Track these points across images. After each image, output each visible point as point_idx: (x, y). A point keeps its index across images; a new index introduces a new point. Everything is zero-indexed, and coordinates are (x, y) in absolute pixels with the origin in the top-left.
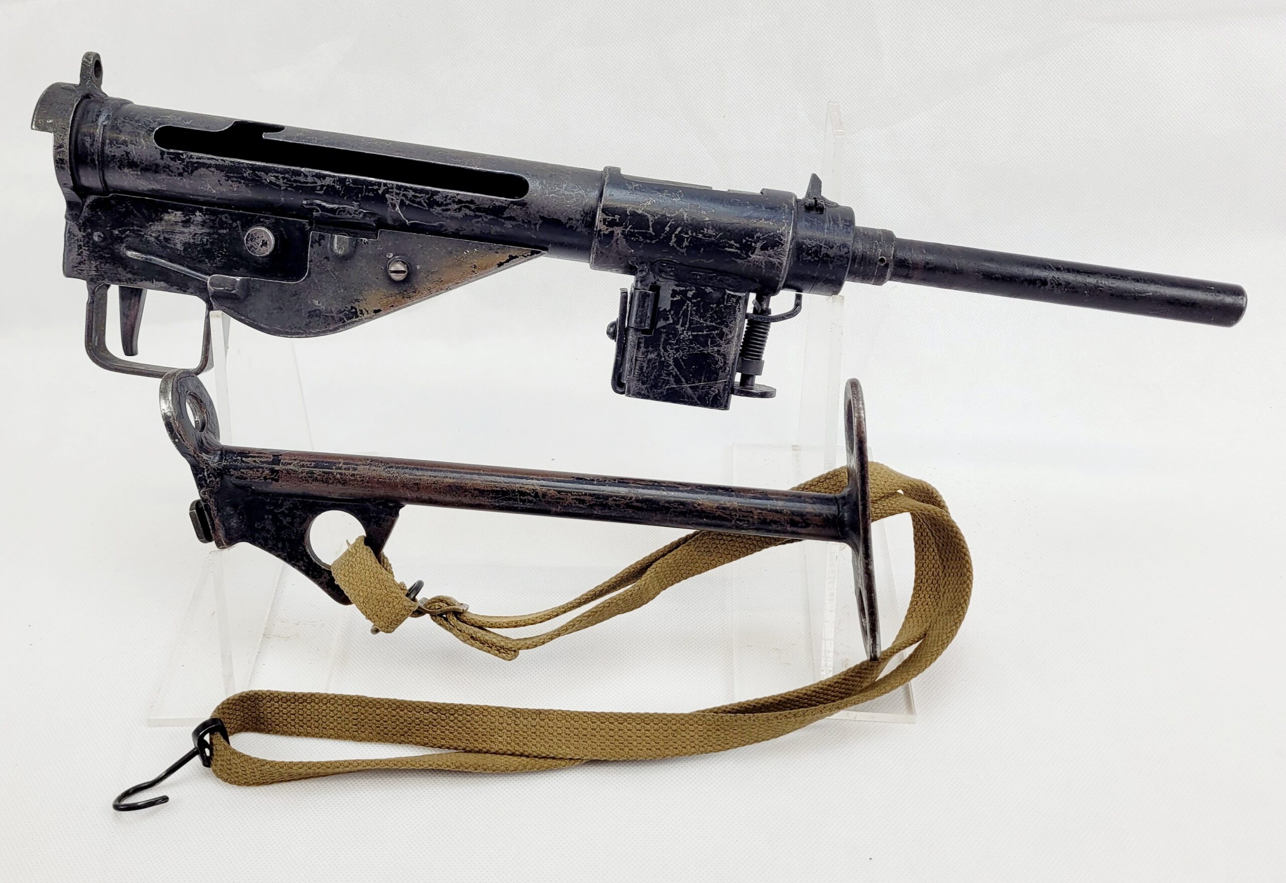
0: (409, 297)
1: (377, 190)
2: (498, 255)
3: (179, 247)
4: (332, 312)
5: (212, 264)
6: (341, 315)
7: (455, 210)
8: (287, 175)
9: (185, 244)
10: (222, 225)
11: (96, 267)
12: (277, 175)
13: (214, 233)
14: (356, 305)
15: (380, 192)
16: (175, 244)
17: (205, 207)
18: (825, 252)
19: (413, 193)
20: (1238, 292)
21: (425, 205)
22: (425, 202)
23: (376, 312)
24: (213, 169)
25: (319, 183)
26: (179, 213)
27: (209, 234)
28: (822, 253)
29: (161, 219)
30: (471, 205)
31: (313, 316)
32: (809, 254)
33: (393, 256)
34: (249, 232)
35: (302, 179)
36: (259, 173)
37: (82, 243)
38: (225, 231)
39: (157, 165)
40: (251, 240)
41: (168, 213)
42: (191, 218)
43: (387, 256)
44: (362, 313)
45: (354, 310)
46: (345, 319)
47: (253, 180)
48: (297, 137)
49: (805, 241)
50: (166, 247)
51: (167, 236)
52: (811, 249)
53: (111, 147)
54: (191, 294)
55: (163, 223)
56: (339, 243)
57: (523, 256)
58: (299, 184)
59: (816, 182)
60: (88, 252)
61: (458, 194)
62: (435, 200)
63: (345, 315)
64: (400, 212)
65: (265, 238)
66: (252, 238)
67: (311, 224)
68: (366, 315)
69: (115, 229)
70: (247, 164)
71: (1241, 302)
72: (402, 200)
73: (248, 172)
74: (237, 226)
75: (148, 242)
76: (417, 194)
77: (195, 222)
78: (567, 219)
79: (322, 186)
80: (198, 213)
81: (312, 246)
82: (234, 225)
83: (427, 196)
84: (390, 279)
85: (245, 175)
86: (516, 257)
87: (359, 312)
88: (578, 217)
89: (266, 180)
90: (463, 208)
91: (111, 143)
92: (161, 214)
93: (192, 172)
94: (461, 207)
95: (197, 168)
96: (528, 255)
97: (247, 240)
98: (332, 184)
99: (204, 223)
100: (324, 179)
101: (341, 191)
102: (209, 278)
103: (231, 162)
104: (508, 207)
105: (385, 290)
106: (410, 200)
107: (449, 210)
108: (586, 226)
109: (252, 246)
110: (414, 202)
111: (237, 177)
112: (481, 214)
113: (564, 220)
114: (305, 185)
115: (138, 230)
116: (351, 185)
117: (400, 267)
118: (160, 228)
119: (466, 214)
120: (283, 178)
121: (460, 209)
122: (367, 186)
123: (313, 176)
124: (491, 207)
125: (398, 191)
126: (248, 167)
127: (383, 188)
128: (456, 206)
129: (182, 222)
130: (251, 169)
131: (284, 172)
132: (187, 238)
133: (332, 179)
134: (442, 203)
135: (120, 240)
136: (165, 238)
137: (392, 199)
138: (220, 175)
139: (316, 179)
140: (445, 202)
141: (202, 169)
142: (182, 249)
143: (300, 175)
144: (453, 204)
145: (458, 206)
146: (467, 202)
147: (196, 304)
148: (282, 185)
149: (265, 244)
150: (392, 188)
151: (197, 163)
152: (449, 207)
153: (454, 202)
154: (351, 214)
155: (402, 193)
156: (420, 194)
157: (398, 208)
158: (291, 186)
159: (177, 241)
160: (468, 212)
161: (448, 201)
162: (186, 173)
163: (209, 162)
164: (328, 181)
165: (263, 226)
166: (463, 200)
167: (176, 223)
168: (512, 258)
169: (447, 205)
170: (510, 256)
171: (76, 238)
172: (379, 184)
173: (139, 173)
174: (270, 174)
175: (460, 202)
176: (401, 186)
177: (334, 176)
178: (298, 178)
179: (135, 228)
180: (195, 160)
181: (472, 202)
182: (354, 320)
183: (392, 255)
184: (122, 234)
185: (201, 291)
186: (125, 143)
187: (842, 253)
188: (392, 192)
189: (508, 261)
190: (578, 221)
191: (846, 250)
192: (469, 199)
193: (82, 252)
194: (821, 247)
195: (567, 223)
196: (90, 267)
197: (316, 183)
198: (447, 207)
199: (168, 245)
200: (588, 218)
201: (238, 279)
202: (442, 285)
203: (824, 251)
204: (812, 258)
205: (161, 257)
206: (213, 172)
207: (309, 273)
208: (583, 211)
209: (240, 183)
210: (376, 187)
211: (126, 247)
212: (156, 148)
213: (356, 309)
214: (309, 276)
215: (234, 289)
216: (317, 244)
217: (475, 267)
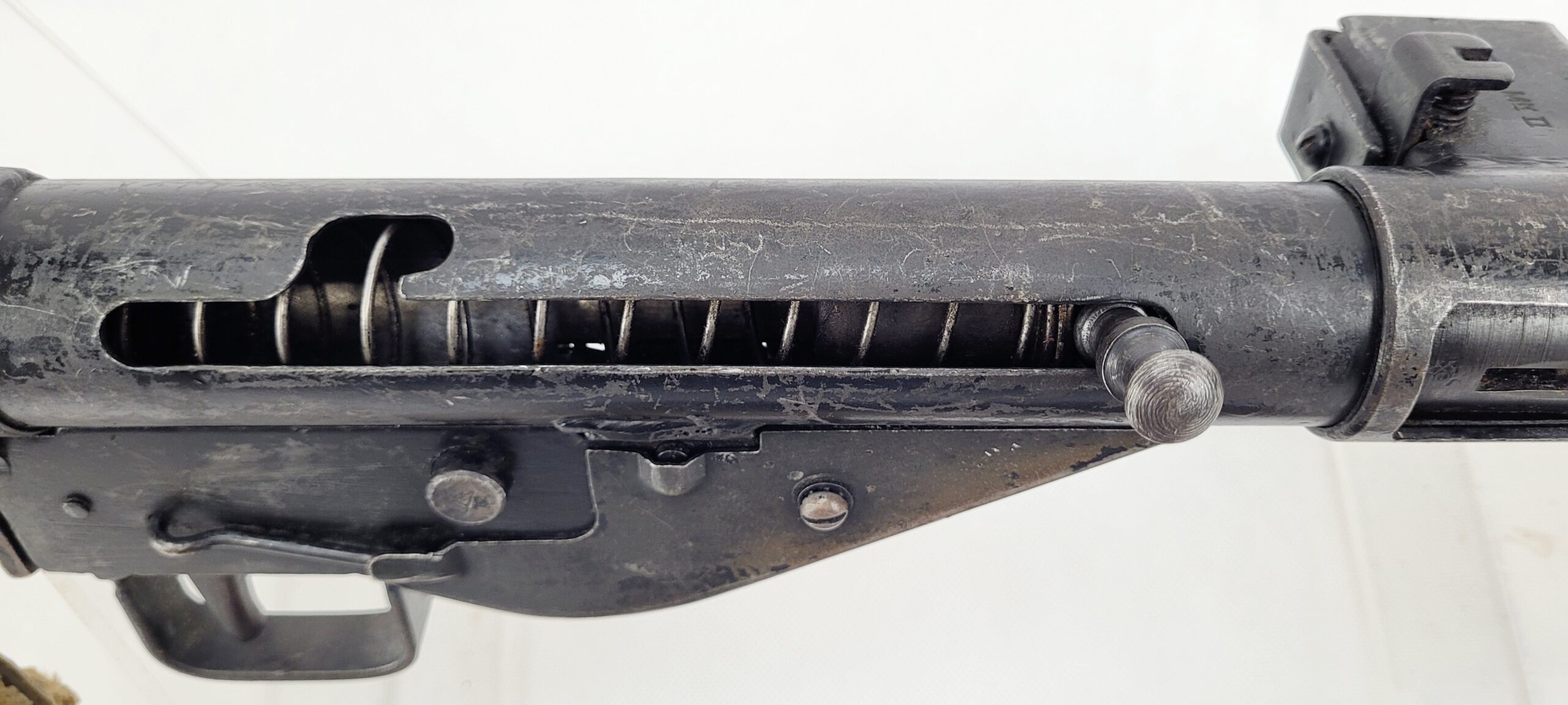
0: (854, 540)
1: (753, 391)
2: (1072, 450)
4: (672, 580)
5: (364, 525)
6: (695, 581)
7: (972, 410)
8: (498, 389)
10: (361, 458)
12: (469, 392)
13: (346, 473)
14: (728, 562)
15: (761, 395)
19: (854, 390)
23: (776, 570)
25: (590, 394)
26: (245, 448)
27: (336, 475)
29: (207, 461)
31: (629, 587)
33: (804, 477)
34: (434, 481)
35: (541, 392)
40: (444, 500)
41: (219, 449)
42: (278, 453)
43: (790, 477)
44: (743, 573)
45: (723, 572)
46: (706, 586)
55: (214, 467)
56: (664, 477)
62: (914, 395)
63: (705, 581)
65: (479, 492)
66: (446, 494)
68: (752, 576)
69: (107, 489)
70: (380, 376)
72: (823, 406)
76: (864, 391)
77: (293, 458)
79: (600, 399)
81: (596, 478)
82: (392, 453)
83: (894, 389)
84: (804, 525)
87: (735, 574)
92: (202, 452)
97: (436, 499)
98: (626, 393)
99: (315, 457)
100: (601, 384)
101: (653, 403)
102: (370, 559)
103: (337, 378)
106: (846, 403)
109: (452, 508)
110: (855, 404)
112: (1044, 409)
114: (553, 401)
117: (825, 504)
118: (212, 477)
120: (490, 396)
122: (722, 383)
123: (570, 383)
125: (809, 388)
127: (767, 387)
129: (259, 459)
131: (487, 383)
133: (626, 384)
137: (797, 404)
139: (580, 389)
143: (532, 385)
144: (964, 400)
149: (482, 499)
150: (794, 385)
152: (955, 405)
153: (967, 396)
155: (820, 390)
156: (872, 388)
157: (812, 416)
159: (264, 495)
161: (952, 396)
164: (613, 389)
166: (992, 390)
168: (1110, 452)
170: (1103, 449)
176: (819, 379)
177: (627, 377)
178: (528, 392)
182: (727, 583)
183: (801, 474)
184: (130, 496)
188: (795, 393)
189: (1098, 459)
197: (582, 395)
199: (249, 504)
201: (437, 555)
202: (930, 510)
207: (603, 524)
210: (750, 385)
213: (727, 570)
214: (603, 529)
216: (608, 473)
217: (1015, 475)
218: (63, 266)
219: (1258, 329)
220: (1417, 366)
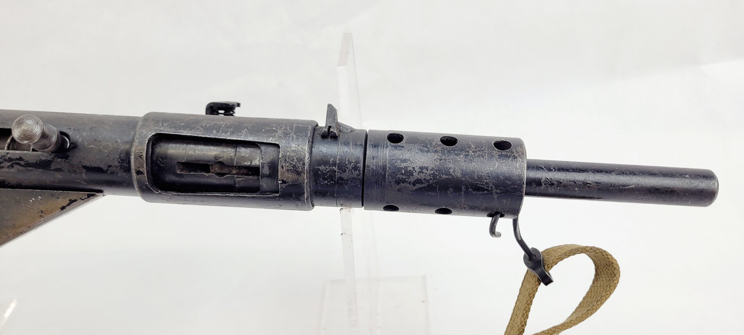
2: (60, 200)
7: (8, 167)
18: (339, 176)
20: (708, 176)
28: (336, 177)
30: (20, 162)
32: (325, 179)
49: (320, 167)
52: (326, 174)
57: (81, 199)
59: (332, 112)
71: (713, 187)
78: (107, 166)
86: (75, 201)
88: (116, 164)
90: (14, 165)
94: (13, 164)
96: (85, 198)
104: (53, 161)
108: (125, 171)
112: (31, 168)
113: (105, 168)
119: (18, 169)
124: (38, 162)
128: (8, 164)
144: (5, 162)
145: (10, 163)
146: (17, 159)
153: (5, 160)
160: (19, 167)
166: (13, 157)
168: (72, 202)
170: (70, 200)
175: (10, 160)
181: (21, 159)
187: (355, 175)
189: (68, 205)
190: (117, 167)
191: (358, 172)
192: (18, 157)
194: (336, 171)
195: (108, 170)
200: (125, 164)
203: (338, 174)
204: (328, 182)
208: (120, 158)
217: (42, 212)
219: (96, 140)
220: (142, 152)
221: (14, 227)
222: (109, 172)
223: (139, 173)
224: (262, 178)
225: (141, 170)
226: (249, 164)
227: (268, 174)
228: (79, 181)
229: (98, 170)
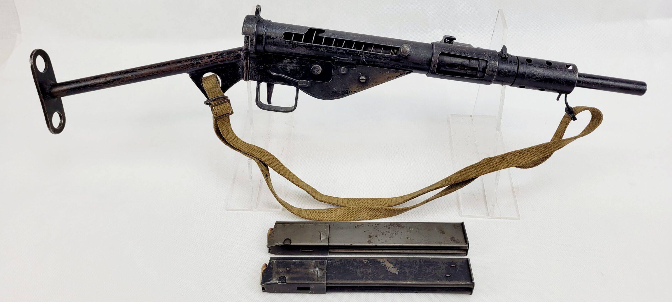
0: (366, 87)
1: (358, 54)
2: (396, 73)
3: (289, 70)
4: (340, 92)
5: (299, 76)
6: (343, 93)
8: (327, 49)
9: (290, 70)
10: (303, 64)
11: (260, 77)
12: (324, 49)
13: (300, 66)
15: (359, 54)
16: (287, 70)
17: (297, 58)
19: (370, 55)
20: (644, 84)
21: (373, 58)
22: (374, 57)
23: (354, 92)
24: (302, 47)
25: (338, 51)
26: (289, 60)
27: (298, 66)
29: (283, 62)
31: (333, 93)
32: (503, 74)
34: (313, 67)
35: (332, 50)
36: (318, 48)
37: (256, 69)
38: (304, 65)
39: (283, 46)
40: (314, 69)
41: (285, 60)
42: (293, 61)
44: (350, 92)
45: (347, 91)
46: (344, 94)
47: (316, 50)
48: (330, 35)
49: (501, 70)
50: (284, 71)
51: (284, 67)
53: (268, 40)
54: (292, 86)
55: (283, 63)
56: (343, 70)
57: (404, 74)
58: (331, 52)
59: (504, 48)
60: (257, 72)
61: (385, 55)
62: (377, 57)
63: (344, 93)
64: (364, 60)
65: (319, 69)
66: (314, 68)
67: (333, 63)
68: (351, 93)
69: (267, 65)
70: (314, 45)
71: (645, 89)
72: (366, 57)
73: (314, 48)
74: (308, 64)
75: (278, 69)
76: (371, 55)
77: (294, 63)
79: (339, 52)
80: (295, 60)
81: (333, 70)
82: (307, 63)
83: (374, 56)
84: (360, 81)
85: (313, 49)
86: (402, 74)
87: (349, 92)
89: (320, 50)
91: (268, 38)
92: (283, 60)
93: (295, 48)
95: (297, 47)
96: (406, 73)
97: (312, 69)
98: (342, 52)
99: (297, 63)
100: (340, 50)
101: (345, 54)
102: (299, 81)
103: (309, 44)
105: (358, 85)
106: (369, 57)
107: (382, 60)
109: (314, 71)
110: (370, 57)
111: (310, 49)
112: (392, 61)
113: (420, 64)
114: (333, 52)
115: (275, 65)
116: (349, 52)
117: (363, 78)
118: (282, 64)
119: (387, 61)
120: (326, 50)
121: (385, 60)
122: (354, 53)
123: (336, 49)
124: (396, 59)
125: (364, 54)
126: (314, 46)
127: (359, 53)
128: (384, 59)
129: (290, 62)
130: (315, 47)
131: (327, 47)
132: (291, 68)
133: (342, 50)
134: (379, 58)
135: (268, 68)
136: (284, 68)
137: (363, 57)
138: (304, 49)
139: (337, 50)
140: (380, 58)
141: (299, 47)
142: (290, 71)
143: (332, 49)
145: (385, 59)
146: (388, 57)
147: (294, 89)
148: (325, 52)
149: (318, 70)
150: (363, 53)
151: (297, 45)
152: (382, 59)
153: (383, 57)
154: (348, 61)
155: (366, 54)
156: (372, 55)
157: (364, 59)
158: (328, 52)
160: (388, 60)
161: (382, 57)
162: (293, 48)
163: (301, 44)
164: (341, 51)
165: (317, 64)
167: (288, 63)
169: (381, 58)
171: (254, 68)
172: (358, 52)
173: (277, 48)
174: (321, 49)
175: (385, 57)
176: (366, 52)
177: (343, 49)
178: (331, 50)
179: (274, 64)
180: (296, 44)
181: (390, 57)
182: (347, 94)
183: (360, 73)
184: (270, 66)
185: (296, 85)
186: (273, 38)
187: (513, 74)
188: (363, 54)
189: (400, 75)
190: (425, 63)
191: (515, 73)
193: (256, 72)
194: (506, 72)
195: (421, 64)
196: (258, 77)
197: (337, 51)
198: (381, 59)
199: (285, 70)
200: (429, 63)
201: (309, 81)
202: (377, 83)
203: (507, 73)
205: (283, 74)
206: (302, 48)
207: (332, 79)
208: (427, 60)
209: (311, 51)
210: (357, 53)
211: (270, 71)
212: (283, 40)
213: (348, 91)
214: (332, 80)
215: (307, 85)
216: (335, 70)
217: (388, 77)
218: (279, 27)
220: (436, 58)
221: (376, 82)
222: (421, 65)
223: (434, 66)
224: (478, 72)
225: (435, 66)
226: (474, 66)
227: (481, 71)
228: (408, 67)
229: (418, 64)
